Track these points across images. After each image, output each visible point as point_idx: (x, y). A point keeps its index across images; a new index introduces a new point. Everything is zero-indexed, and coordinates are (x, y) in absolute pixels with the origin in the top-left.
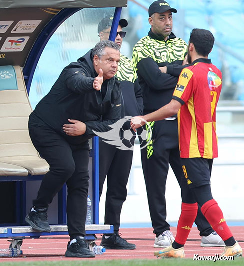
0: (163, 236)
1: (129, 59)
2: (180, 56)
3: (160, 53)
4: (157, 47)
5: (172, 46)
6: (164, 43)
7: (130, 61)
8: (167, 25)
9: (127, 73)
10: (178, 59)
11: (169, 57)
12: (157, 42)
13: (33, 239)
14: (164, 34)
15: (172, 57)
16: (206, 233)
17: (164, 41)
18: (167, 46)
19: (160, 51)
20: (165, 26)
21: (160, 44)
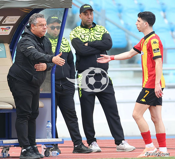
0: (92, 145)
1: (65, 39)
2: (99, 38)
3: (85, 36)
4: (83, 32)
5: (94, 32)
6: (89, 30)
7: (66, 40)
8: (89, 18)
9: (63, 47)
10: (97, 39)
11: (91, 38)
12: (84, 29)
13: (16, 147)
14: (88, 24)
15: (93, 38)
16: (118, 143)
17: (88, 29)
18: (91, 31)
19: (85, 35)
20: (88, 19)
21: (86, 30)
